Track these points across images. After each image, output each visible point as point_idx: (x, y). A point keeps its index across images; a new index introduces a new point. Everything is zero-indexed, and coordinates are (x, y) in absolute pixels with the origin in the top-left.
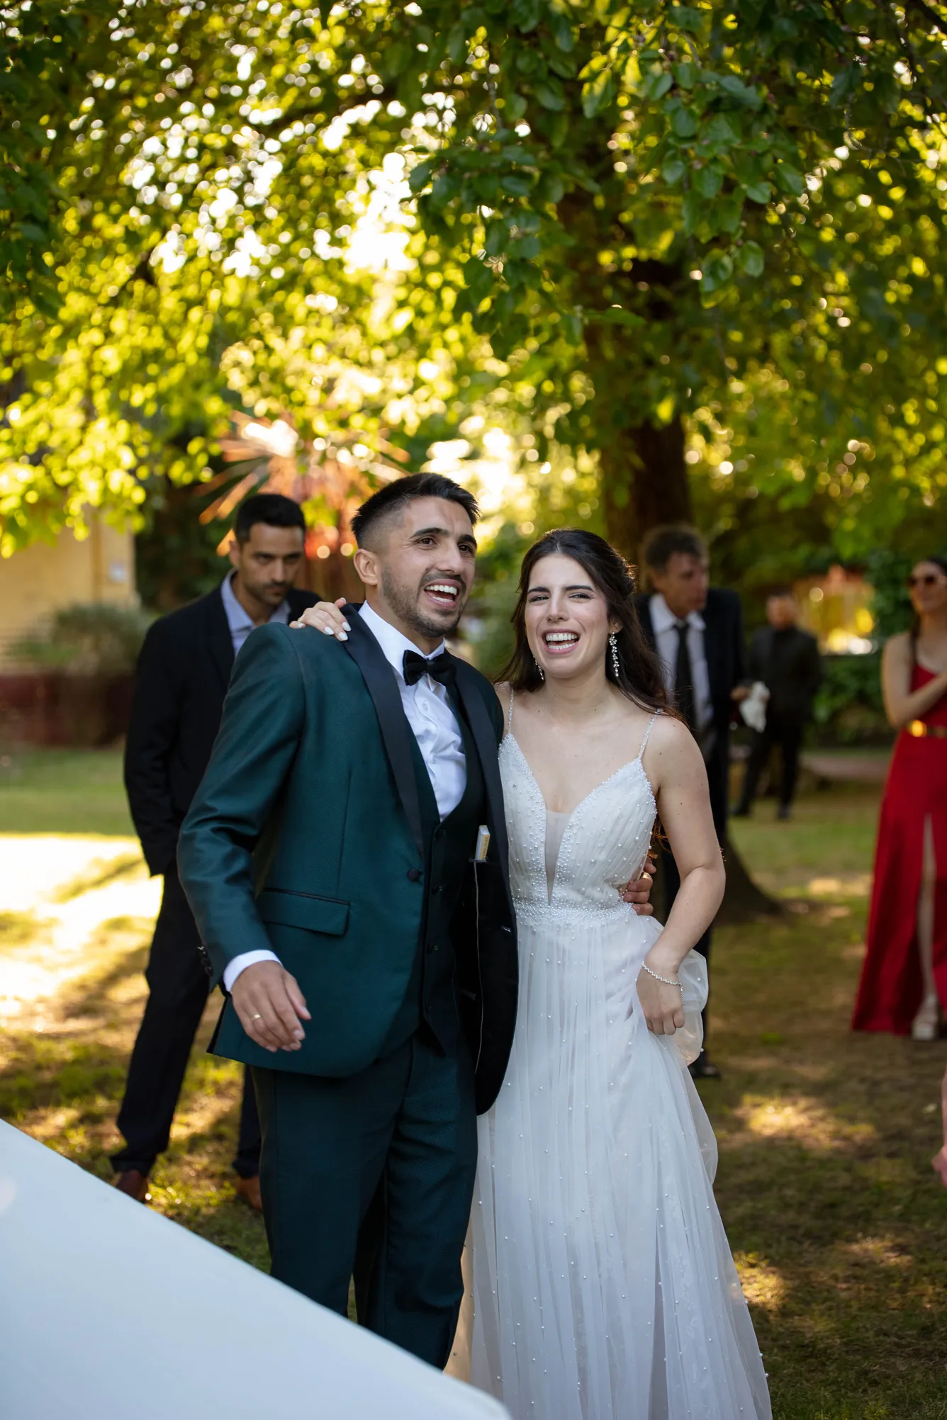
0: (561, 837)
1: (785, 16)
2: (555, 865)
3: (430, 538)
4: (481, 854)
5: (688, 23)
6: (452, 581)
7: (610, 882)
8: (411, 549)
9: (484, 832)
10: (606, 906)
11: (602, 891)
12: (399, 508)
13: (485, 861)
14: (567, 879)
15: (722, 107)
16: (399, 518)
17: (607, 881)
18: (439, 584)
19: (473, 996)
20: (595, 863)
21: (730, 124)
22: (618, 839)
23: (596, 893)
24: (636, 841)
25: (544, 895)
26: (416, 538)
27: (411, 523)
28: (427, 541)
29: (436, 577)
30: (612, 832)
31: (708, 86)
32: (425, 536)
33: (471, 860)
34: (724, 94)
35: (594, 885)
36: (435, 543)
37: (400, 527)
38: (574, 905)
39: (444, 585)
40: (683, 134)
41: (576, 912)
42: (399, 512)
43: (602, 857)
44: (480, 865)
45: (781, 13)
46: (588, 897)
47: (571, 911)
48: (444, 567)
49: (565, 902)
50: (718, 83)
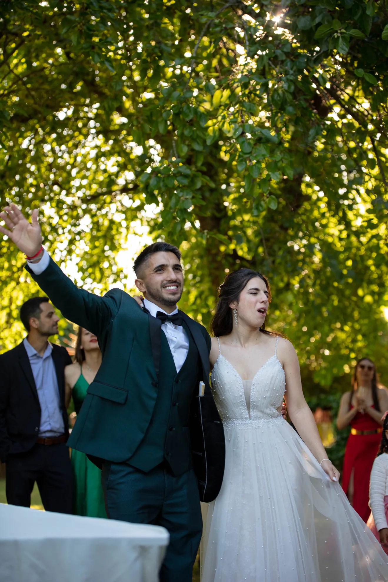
0: (250, 389)
1: (291, 105)
2: (250, 401)
3: (161, 268)
4: (201, 393)
5: (250, 109)
6: (173, 284)
7: (273, 405)
8: (155, 275)
9: (202, 384)
10: (272, 416)
11: (270, 410)
12: (147, 259)
13: (203, 396)
14: (256, 407)
15: (262, 141)
16: (148, 264)
17: (272, 405)
18: (168, 286)
19: (201, 454)
20: (265, 398)
21: (264, 148)
22: (273, 386)
23: (268, 411)
24: (280, 386)
25: (247, 416)
26: (155, 270)
27: (153, 264)
28: (160, 270)
29: (167, 284)
30: (270, 383)
31: (257, 133)
32: (160, 268)
33: (197, 396)
34: (263, 137)
35: (267, 407)
36: (163, 270)
37: (149, 267)
38: (260, 418)
39: (170, 286)
40: (245, 152)
41: (262, 421)
42: (147, 261)
43: (268, 394)
44: (201, 398)
45: (289, 105)
46: (265, 414)
47: (259, 421)
48: (169, 279)
49: (256, 417)
50: (261, 132)
